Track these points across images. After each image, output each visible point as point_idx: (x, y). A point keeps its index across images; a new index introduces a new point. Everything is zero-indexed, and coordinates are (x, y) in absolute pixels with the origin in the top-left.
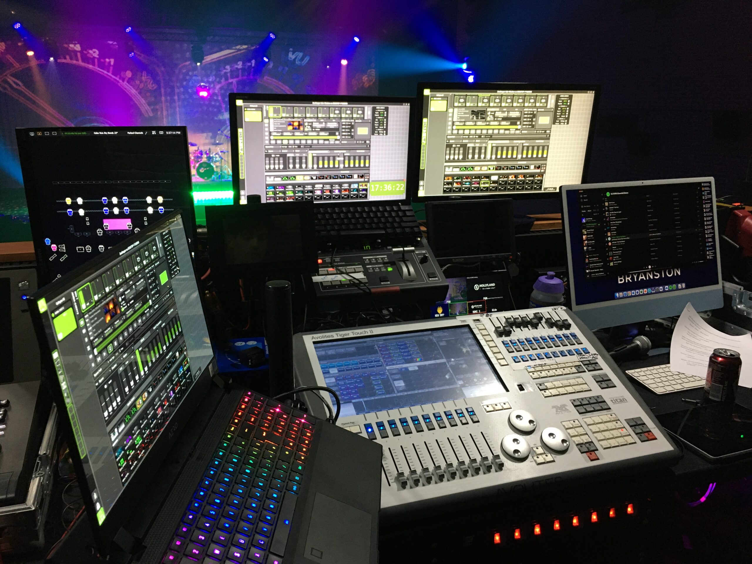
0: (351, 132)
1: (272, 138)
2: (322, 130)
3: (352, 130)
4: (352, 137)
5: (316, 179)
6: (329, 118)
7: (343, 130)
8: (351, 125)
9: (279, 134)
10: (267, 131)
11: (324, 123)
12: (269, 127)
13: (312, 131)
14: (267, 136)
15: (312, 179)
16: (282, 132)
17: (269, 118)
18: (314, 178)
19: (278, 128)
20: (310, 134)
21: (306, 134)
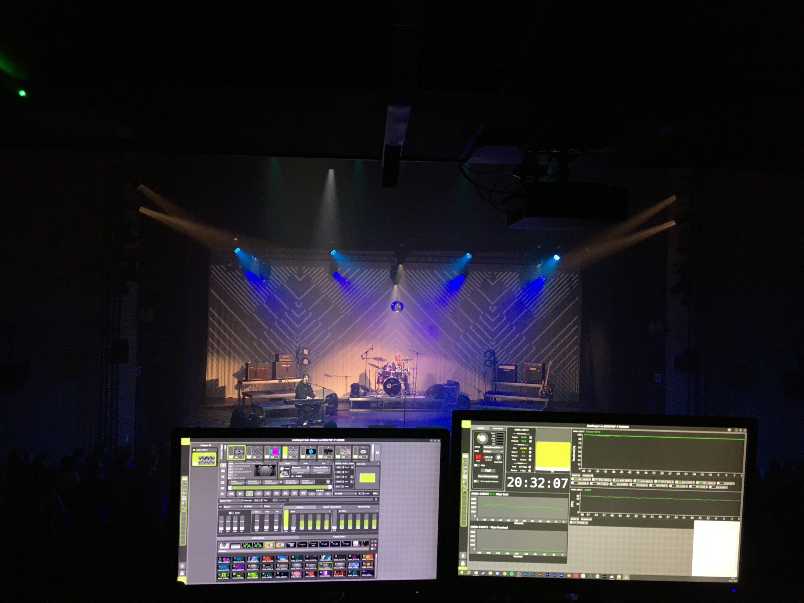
0: (349, 479)
1: (230, 488)
2: (305, 476)
3: (352, 477)
4: (351, 486)
5: (295, 546)
6: (317, 459)
7: (338, 477)
8: (349, 469)
9: (241, 483)
10: (223, 480)
11: (308, 467)
12: (226, 474)
13: (290, 478)
14: (222, 485)
15: (288, 546)
16: (245, 480)
17: (227, 462)
18: (292, 545)
19: (239, 475)
20: (287, 482)
21: (281, 482)
